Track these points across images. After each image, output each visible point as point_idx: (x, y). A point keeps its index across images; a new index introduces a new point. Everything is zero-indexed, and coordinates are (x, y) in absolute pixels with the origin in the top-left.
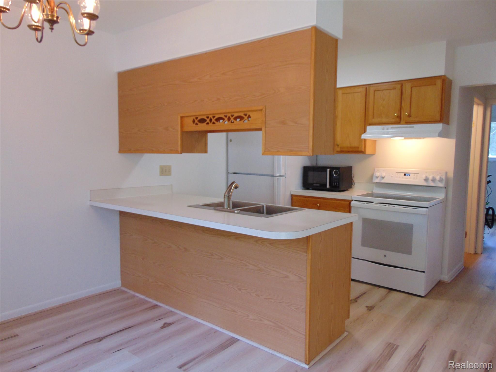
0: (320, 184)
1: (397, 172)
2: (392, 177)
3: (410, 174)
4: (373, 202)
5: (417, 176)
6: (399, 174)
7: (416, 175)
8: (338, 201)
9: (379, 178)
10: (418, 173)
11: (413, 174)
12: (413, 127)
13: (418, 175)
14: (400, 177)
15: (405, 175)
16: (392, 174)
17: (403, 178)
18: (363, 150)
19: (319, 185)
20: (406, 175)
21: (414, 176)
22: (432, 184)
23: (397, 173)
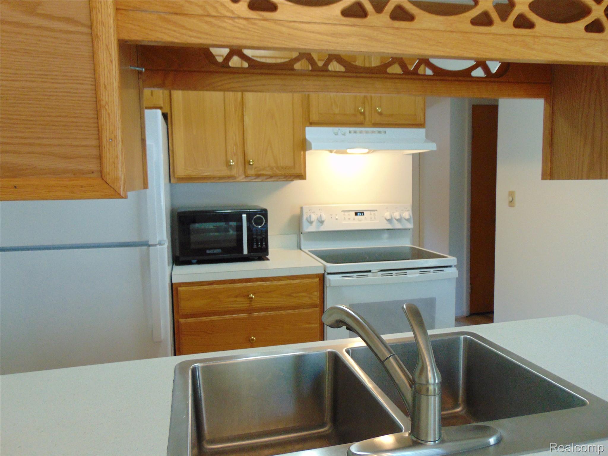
0: (223, 249)
1: (343, 211)
2: (337, 219)
3: (363, 213)
4: (370, 271)
5: (374, 214)
6: (347, 213)
7: (372, 213)
8: (293, 279)
9: (314, 224)
10: (376, 210)
11: (369, 212)
12: (384, 132)
13: (376, 212)
14: (349, 219)
15: (356, 214)
16: (336, 215)
17: (354, 219)
18: (303, 174)
19: (219, 251)
20: (358, 214)
21: (371, 214)
22: (398, 226)
23: (343, 213)
